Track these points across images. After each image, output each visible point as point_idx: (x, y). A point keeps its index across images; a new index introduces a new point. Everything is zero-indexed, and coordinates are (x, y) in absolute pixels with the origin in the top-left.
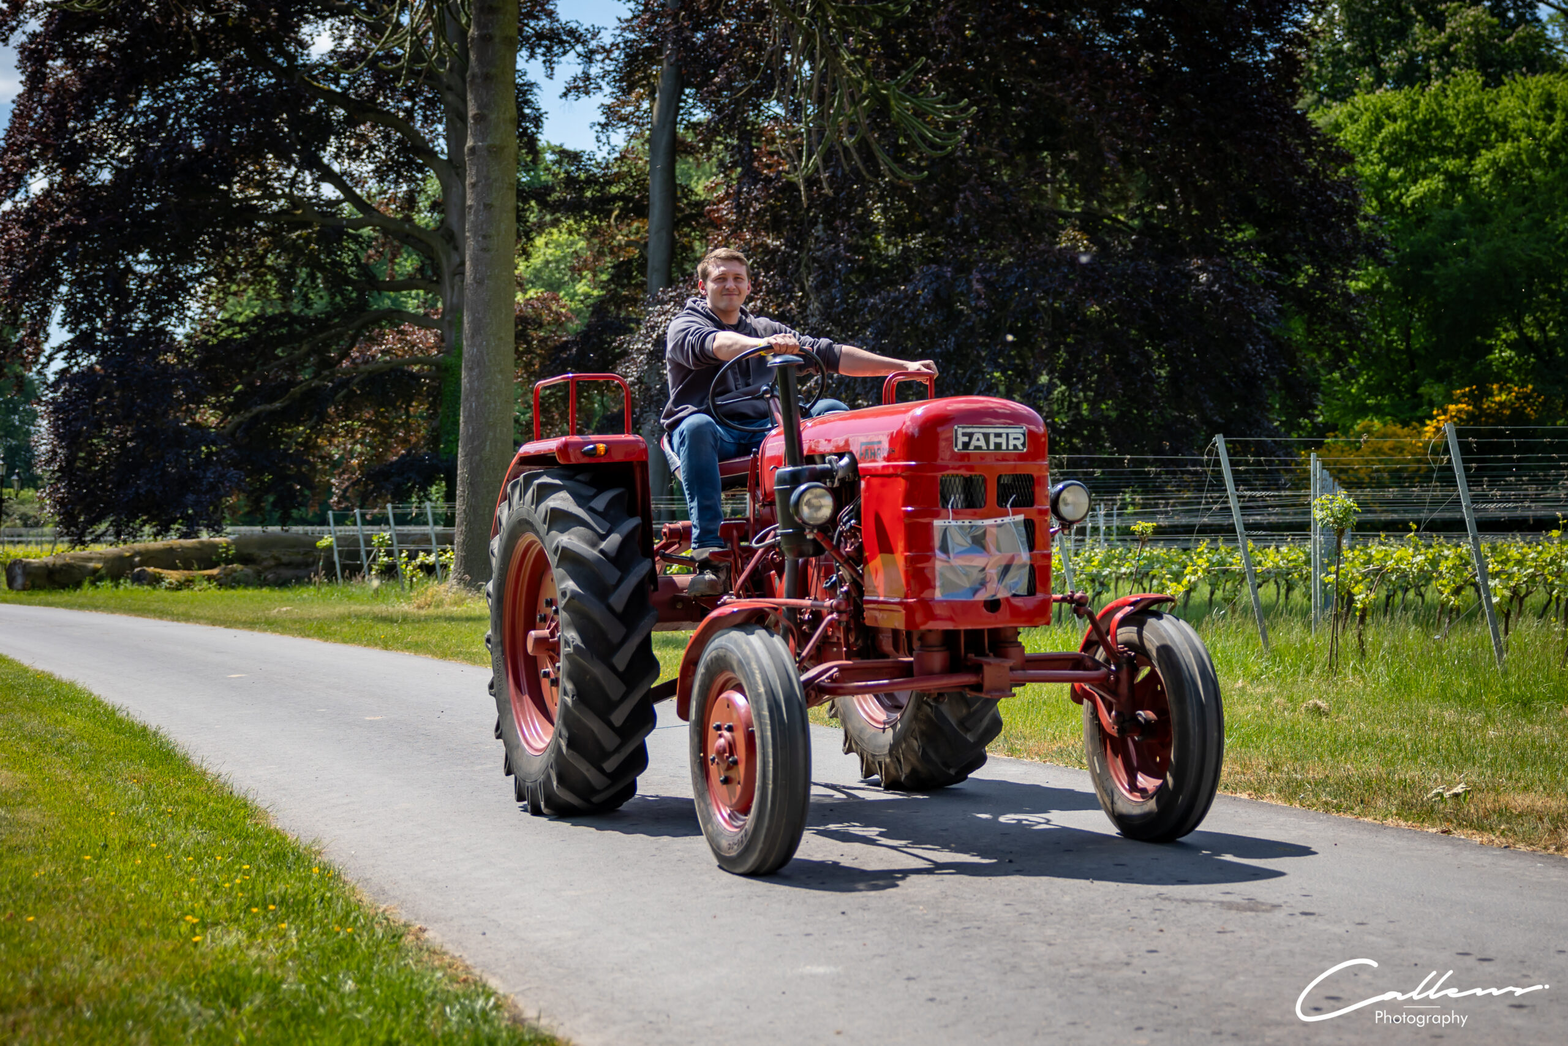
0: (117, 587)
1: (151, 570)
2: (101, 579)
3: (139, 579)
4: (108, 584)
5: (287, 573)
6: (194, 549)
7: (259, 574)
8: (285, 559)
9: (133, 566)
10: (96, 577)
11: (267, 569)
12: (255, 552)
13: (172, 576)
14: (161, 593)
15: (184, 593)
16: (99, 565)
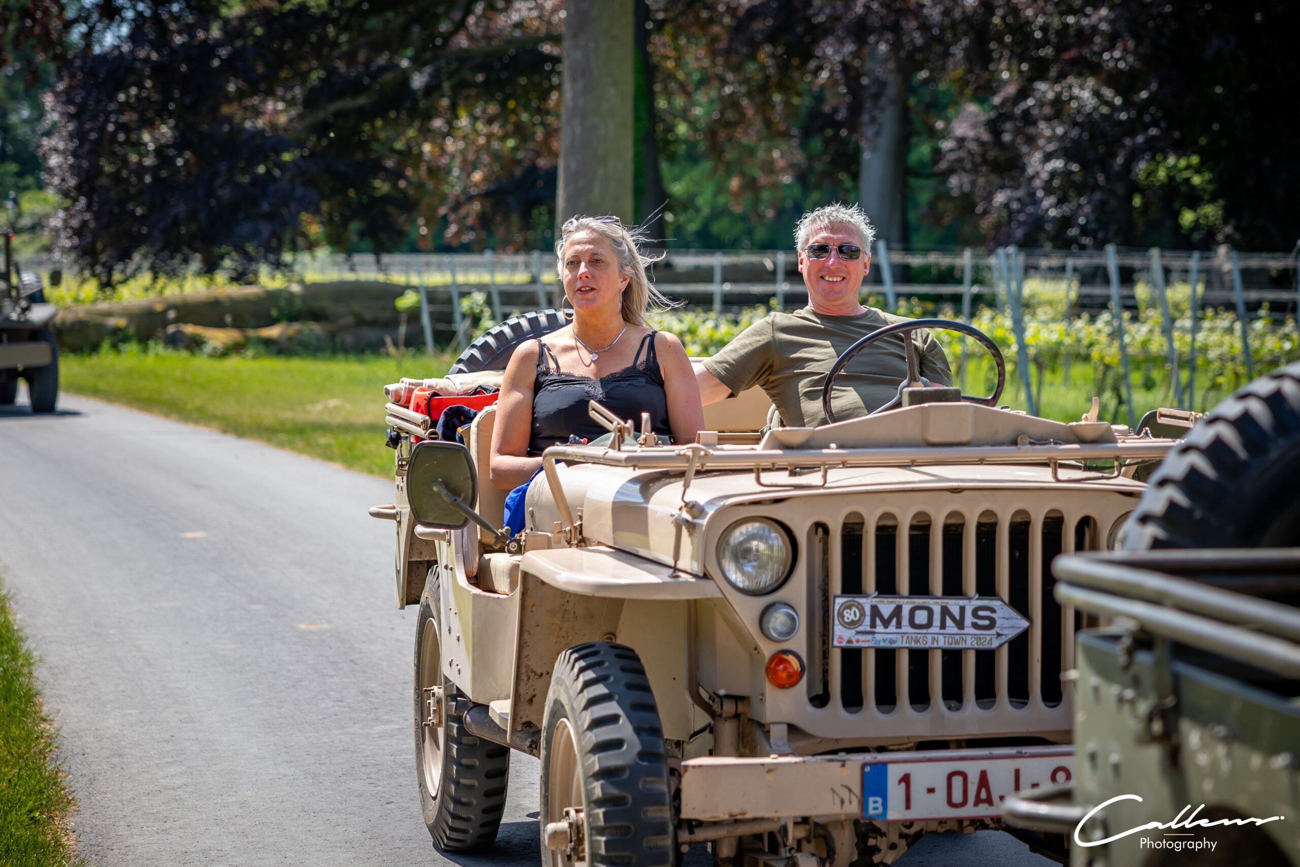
0: (145, 350)
1: (189, 329)
2: (126, 339)
3: (174, 341)
4: (132, 348)
5: (371, 334)
6: (247, 302)
7: (333, 335)
8: (368, 316)
9: (166, 323)
10: (119, 338)
11: (345, 329)
12: (328, 306)
13: (217, 338)
14: (201, 363)
15: (234, 362)
16: (122, 322)
